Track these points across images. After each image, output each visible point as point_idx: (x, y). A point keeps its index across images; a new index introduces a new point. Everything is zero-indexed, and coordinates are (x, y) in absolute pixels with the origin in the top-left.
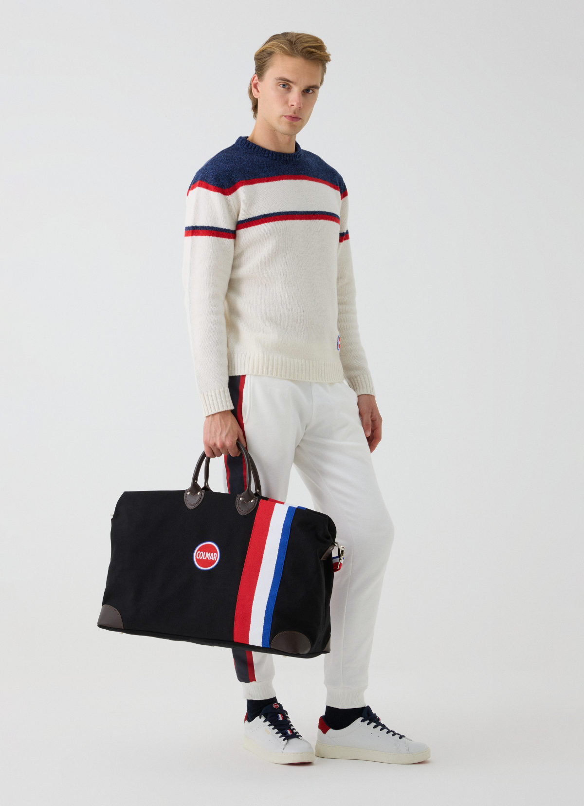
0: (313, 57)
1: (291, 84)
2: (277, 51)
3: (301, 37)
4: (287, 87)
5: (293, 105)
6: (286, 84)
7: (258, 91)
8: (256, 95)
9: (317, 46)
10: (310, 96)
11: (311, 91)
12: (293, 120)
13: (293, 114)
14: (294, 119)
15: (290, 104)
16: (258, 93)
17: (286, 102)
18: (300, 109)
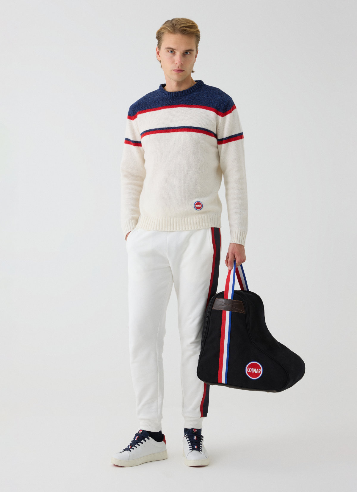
0: (187, 33)
1: (175, 51)
3: (180, 21)
4: (173, 52)
5: (177, 63)
6: (172, 51)
7: (160, 57)
9: (188, 26)
10: (188, 56)
11: (189, 53)
13: (178, 68)
14: (179, 71)
15: (175, 62)
17: (173, 62)
18: (182, 65)
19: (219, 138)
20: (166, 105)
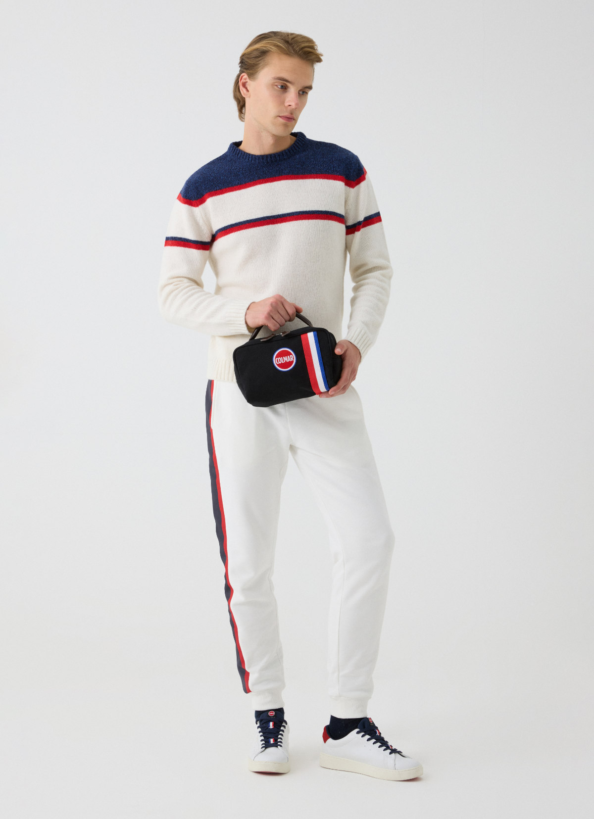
1: (288, 84)
2: (274, 49)
4: (284, 87)
5: (290, 105)
6: (283, 85)
7: (248, 91)
8: (244, 94)
9: (311, 46)
12: (288, 121)
13: (290, 115)
14: (290, 120)
15: (287, 104)
16: (248, 93)
17: (282, 103)
18: (295, 110)
19: (350, 222)
20: (259, 178)
